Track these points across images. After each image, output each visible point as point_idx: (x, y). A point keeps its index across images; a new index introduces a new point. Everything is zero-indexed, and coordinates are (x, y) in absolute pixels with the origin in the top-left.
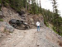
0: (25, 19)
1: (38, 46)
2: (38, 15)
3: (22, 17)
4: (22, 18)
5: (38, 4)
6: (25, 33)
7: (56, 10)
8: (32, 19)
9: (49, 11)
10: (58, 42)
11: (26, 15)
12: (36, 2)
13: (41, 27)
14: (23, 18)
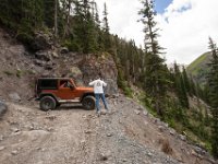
0: (49, 69)
1: (105, 159)
2: (97, 56)
3: (38, 61)
4: (39, 64)
5: (97, 19)
6: (52, 119)
7: (154, 45)
8: (76, 71)
9: (131, 46)
10: (160, 142)
11: (55, 54)
12: (91, 11)
13: (107, 96)
14: (44, 62)
